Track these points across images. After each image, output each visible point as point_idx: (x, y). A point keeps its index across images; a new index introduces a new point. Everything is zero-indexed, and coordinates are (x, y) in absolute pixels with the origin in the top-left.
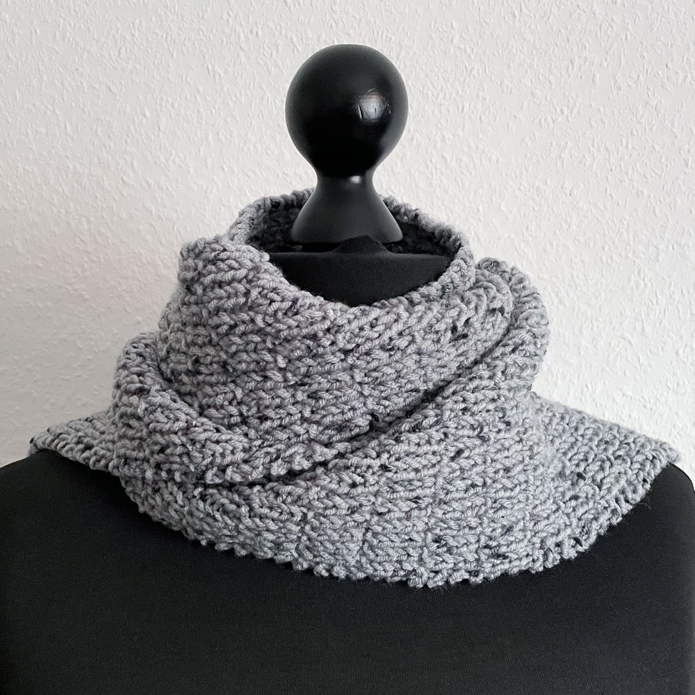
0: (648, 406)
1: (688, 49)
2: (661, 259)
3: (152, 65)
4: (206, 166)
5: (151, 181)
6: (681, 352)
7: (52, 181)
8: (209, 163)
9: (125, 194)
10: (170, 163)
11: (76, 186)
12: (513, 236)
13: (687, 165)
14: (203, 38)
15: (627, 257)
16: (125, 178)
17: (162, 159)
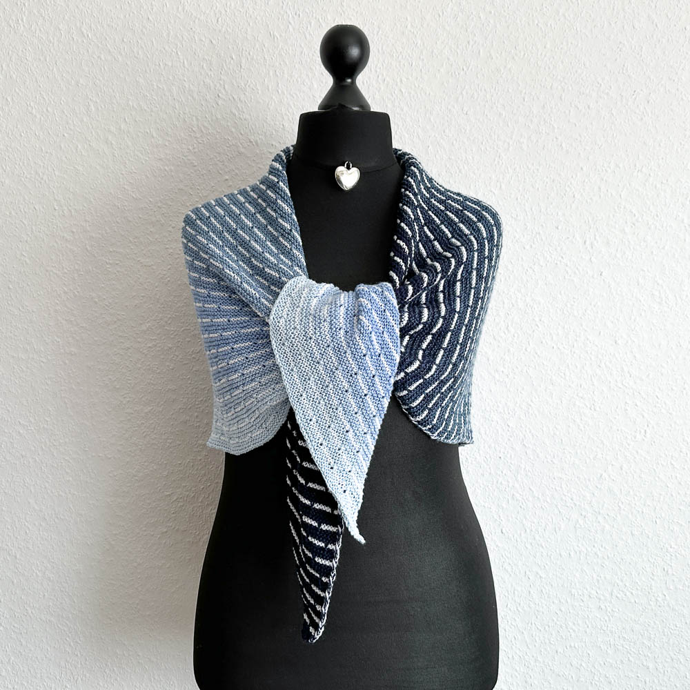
2: (510, 149)
3: (237, 30)
4: (269, 90)
5: (236, 97)
7: (175, 95)
8: (270, 88)
9: (220, 104)
10: (247, 86)
11: (189, 97)
12: (437, 135)
14: (268, 15)
16: (220, 95)
17: (242, 84)
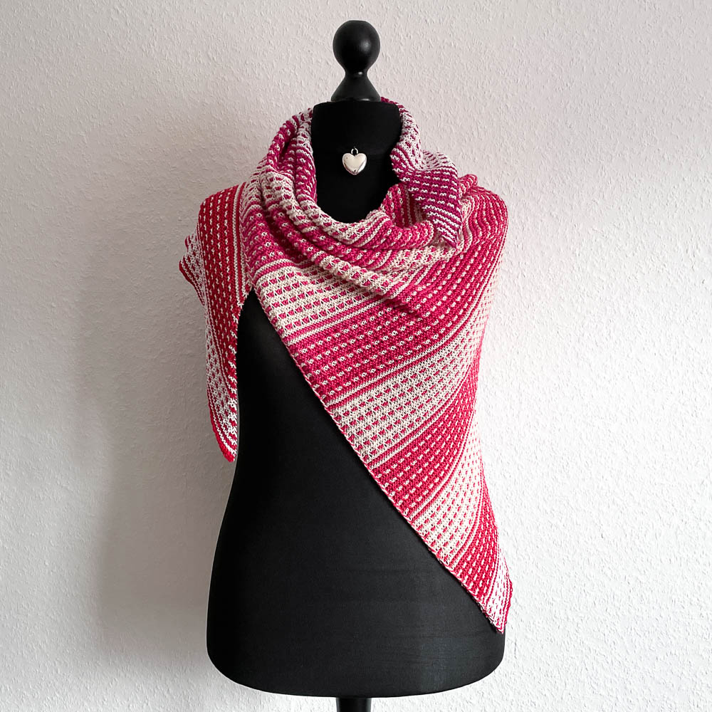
0: (605, 235)
1: (629, 55)
2: (613, 161)
6: (621, 209)
12: (541, 148)
13: (627, 114)
15: (597, 160)
